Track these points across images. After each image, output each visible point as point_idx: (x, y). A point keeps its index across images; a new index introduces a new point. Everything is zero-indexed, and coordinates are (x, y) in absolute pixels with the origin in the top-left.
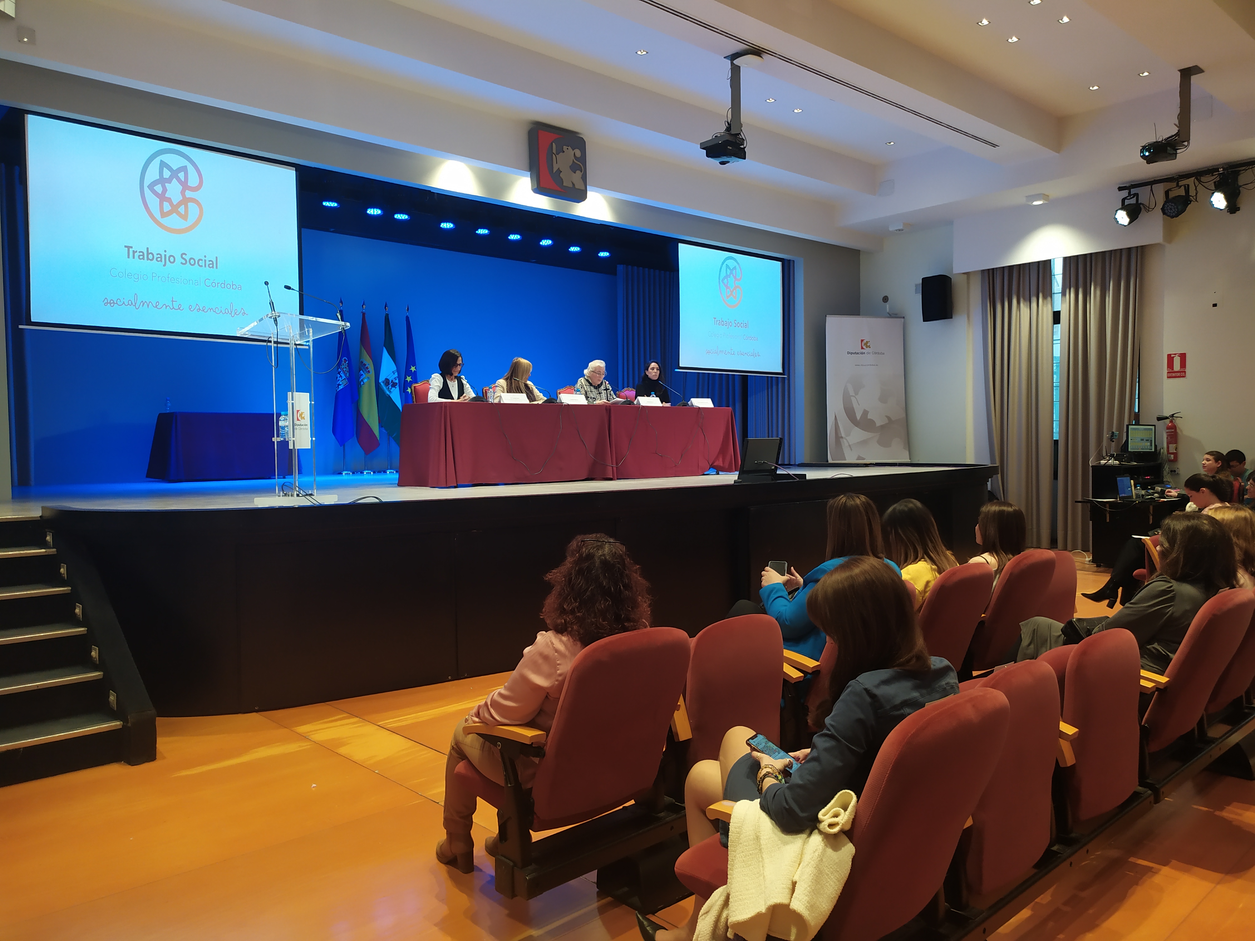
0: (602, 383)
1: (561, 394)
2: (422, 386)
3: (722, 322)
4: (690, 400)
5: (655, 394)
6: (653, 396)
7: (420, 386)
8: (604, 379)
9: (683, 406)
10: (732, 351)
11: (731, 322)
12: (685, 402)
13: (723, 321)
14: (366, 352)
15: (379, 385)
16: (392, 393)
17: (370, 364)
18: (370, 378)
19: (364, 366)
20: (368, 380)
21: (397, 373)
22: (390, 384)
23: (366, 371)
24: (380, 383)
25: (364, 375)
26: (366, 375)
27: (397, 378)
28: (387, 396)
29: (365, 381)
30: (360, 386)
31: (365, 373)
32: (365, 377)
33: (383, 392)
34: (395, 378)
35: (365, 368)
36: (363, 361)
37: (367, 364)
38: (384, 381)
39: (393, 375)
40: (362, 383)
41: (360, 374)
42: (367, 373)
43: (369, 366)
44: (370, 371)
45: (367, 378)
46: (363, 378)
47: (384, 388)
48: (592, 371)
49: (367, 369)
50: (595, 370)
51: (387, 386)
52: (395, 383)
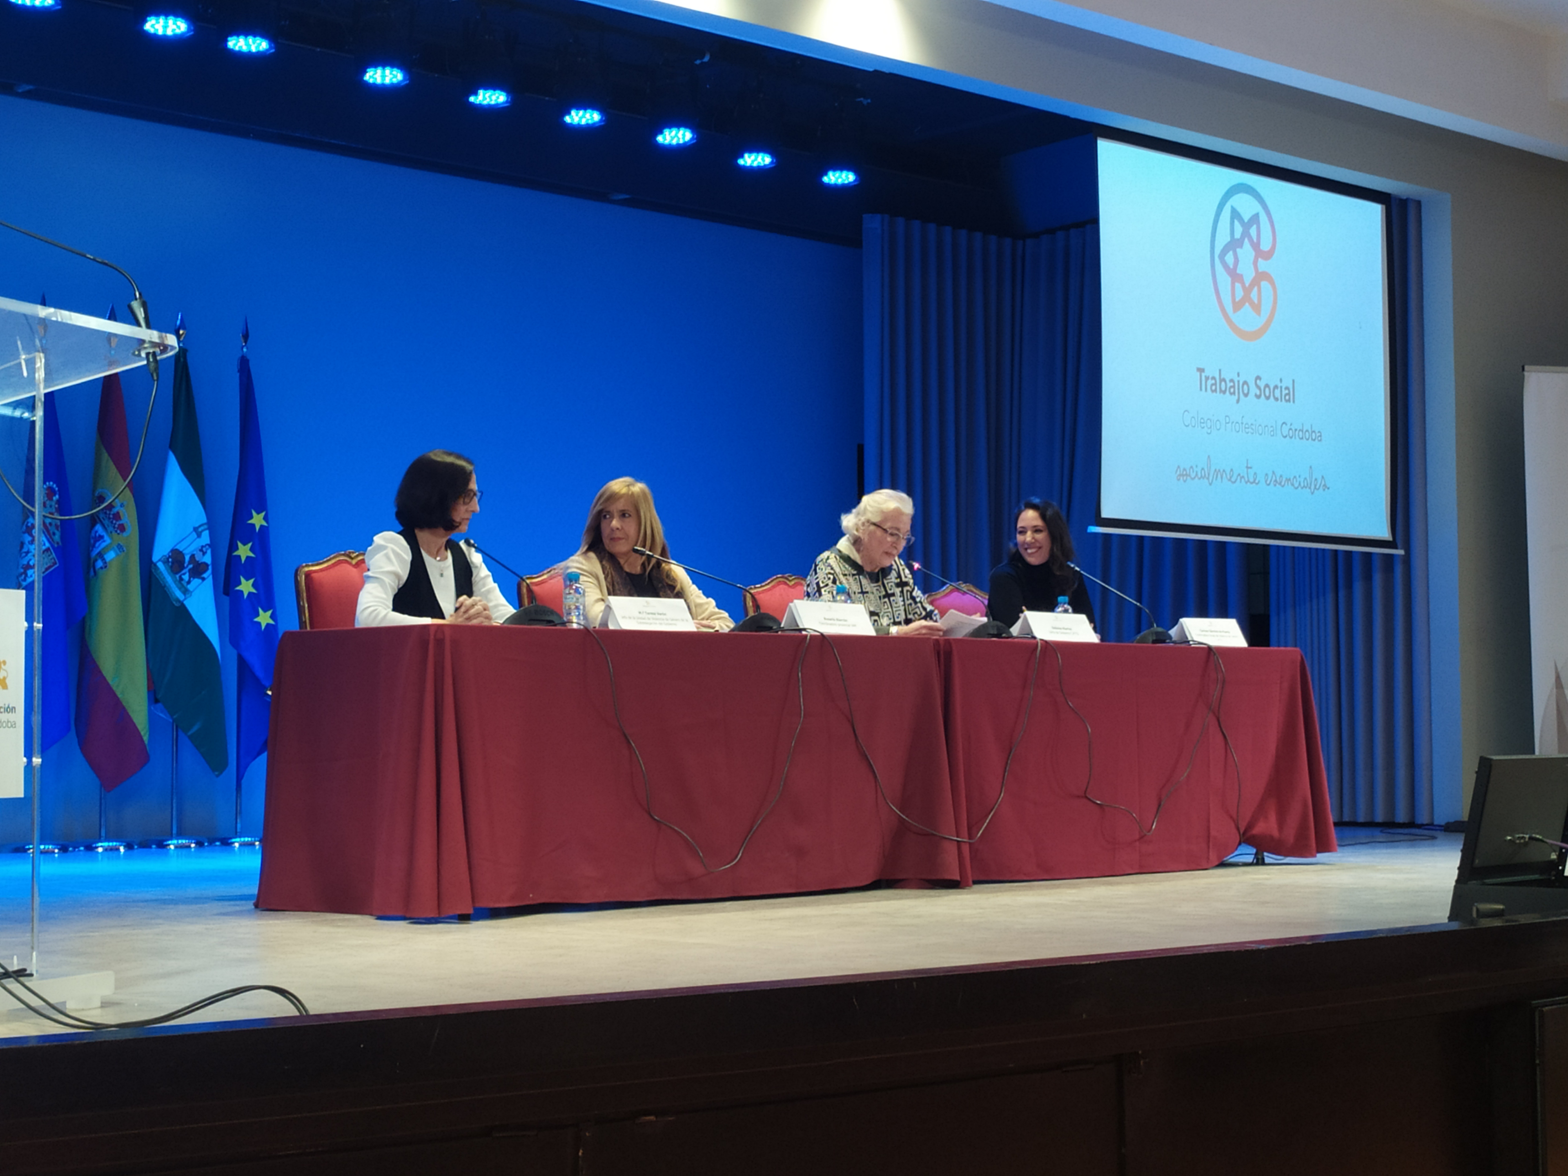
2: (332, 572)
4: (1176, 623)
5: (1069, 605)
6: (1066, 611)
7: (324, 573)
9: (1152, 642)
10: (1251, 472)
11: (1246, 382)
12: (1161, 630)
13: (1224, 380)
14: (114, 467)
15: (151, 572)
16: (191, 595)
17: (125, 503)
18: (125, 549)
19: (108, 512)
20: (117, 555)
21: (207, 532)
22: (187, 566)
23: (114, 527)
24: (155, 565)
25: (106, 538)
26: (111, 538)
27: (207, 549)
28: (177, 605)
29: (110, 556)
30: (92, 573)
31: (111, 532)
32: (111, 544)
33: (165, 591)
34: (200, 548)
35: (111, 516)
36: (104, 495)
37: (119, 504)
38: (167, 556)
39: (195, 539)
40: (100, 564)
41: (95, 535)
42: (116, 531)
43: (122, 509)
44: (125, 525)
45: (116, 547)
46: (103, 549)
47: (167, 582)
48: (874, 524)
49: (117, 520)
50: (882, 521)
51: (177, 573)
52: (202, 563)
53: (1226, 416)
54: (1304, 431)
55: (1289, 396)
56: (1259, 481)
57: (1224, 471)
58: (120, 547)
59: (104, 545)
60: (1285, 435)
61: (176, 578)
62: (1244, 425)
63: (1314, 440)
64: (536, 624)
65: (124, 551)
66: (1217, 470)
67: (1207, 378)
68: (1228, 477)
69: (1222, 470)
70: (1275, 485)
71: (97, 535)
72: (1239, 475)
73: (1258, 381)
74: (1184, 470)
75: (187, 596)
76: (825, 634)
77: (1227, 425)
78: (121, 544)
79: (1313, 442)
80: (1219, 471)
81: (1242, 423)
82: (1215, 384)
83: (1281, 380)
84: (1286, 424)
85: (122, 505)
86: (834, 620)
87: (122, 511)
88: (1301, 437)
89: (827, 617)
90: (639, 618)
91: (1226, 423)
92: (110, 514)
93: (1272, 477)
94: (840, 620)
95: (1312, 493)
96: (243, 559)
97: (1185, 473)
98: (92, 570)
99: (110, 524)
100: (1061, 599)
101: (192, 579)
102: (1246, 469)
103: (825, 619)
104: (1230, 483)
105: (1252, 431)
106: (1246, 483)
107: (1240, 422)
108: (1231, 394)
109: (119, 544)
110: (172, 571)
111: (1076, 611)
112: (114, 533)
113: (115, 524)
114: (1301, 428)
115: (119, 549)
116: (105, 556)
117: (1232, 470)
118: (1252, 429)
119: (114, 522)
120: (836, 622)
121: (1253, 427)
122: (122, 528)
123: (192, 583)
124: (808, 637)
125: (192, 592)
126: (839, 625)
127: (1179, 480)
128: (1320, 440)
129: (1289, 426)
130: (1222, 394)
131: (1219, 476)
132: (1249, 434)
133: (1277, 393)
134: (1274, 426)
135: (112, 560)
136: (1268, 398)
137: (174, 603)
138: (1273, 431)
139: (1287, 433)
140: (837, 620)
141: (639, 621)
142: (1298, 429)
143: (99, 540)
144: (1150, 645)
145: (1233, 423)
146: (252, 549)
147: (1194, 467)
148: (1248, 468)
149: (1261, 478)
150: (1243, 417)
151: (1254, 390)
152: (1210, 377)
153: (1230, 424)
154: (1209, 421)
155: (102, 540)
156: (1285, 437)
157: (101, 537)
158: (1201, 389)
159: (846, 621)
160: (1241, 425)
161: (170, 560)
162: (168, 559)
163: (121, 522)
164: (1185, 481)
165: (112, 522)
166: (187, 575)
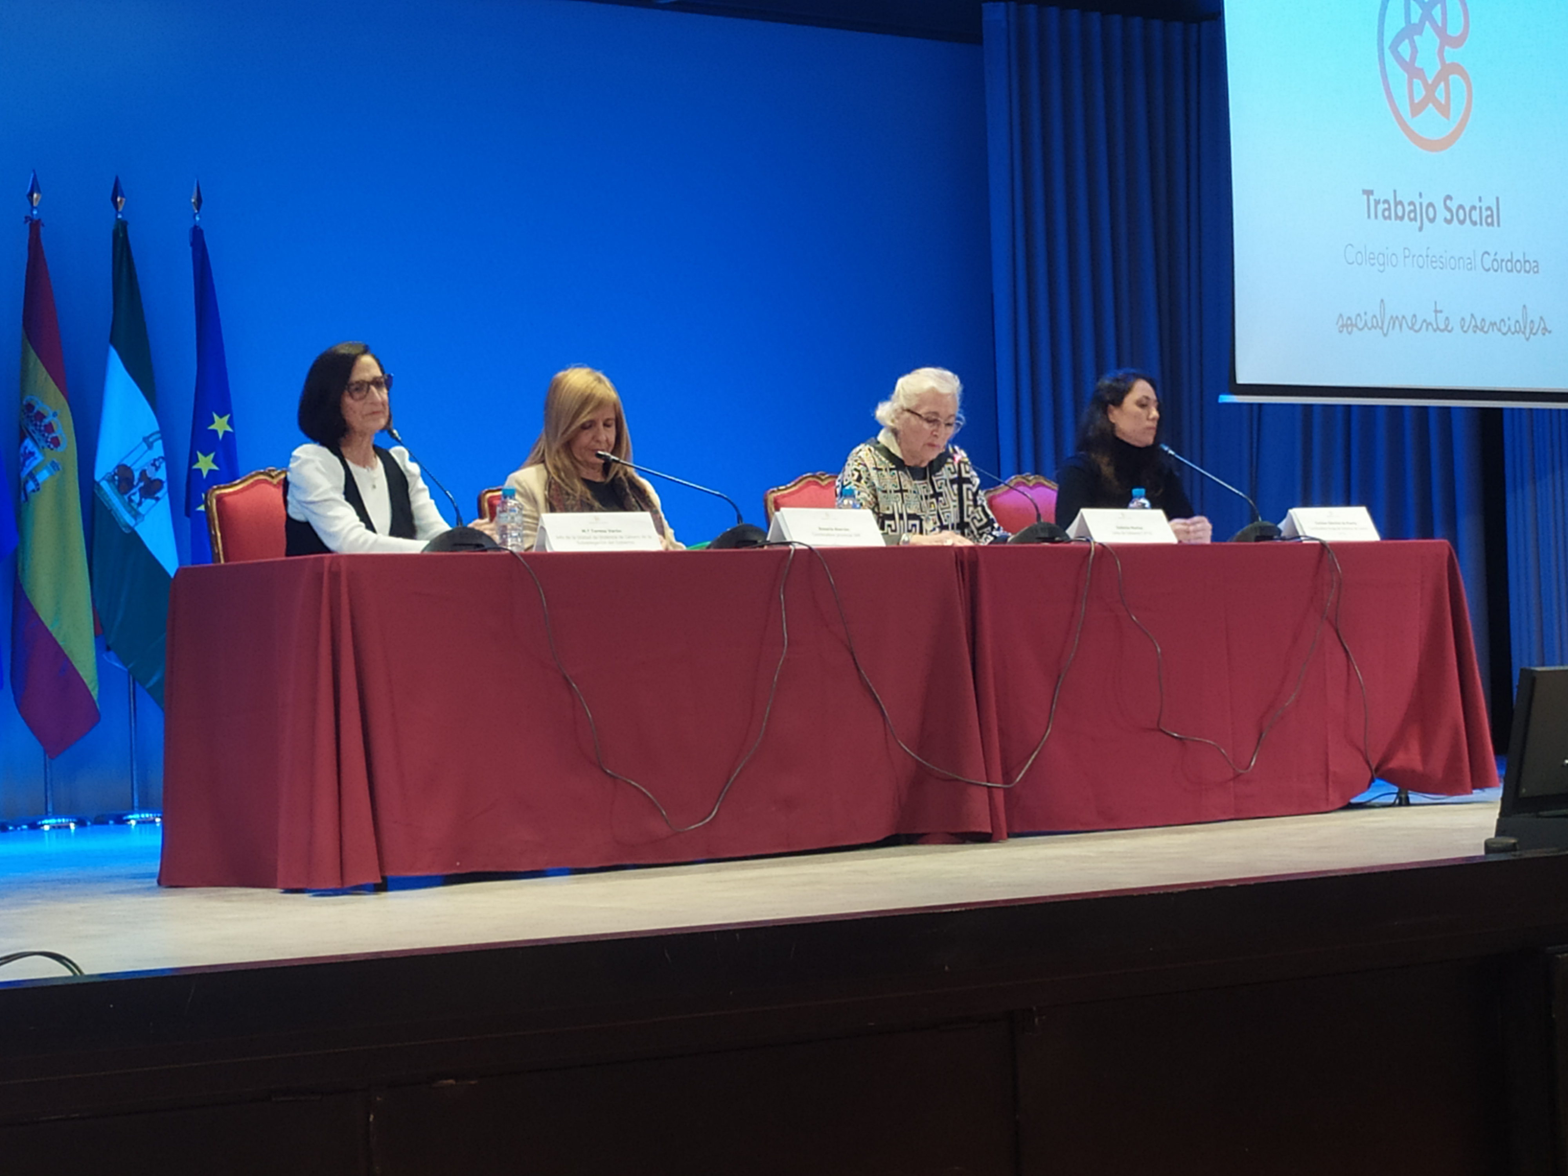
0: (943, 459)
1: (782, 509)
2: (249, 493)
3: (1396, 204)
4: (1284, 515)
5: (1147, 497)
6: (1143, 506)
7: (240, 495)
8: (954, 441)
9: (1258, 539)
10: (1441, 317)
11: (1431, 205)
12: (1268, 523)
13: (1401, 203)
14: (44, 369)
15: (93, 493)
16: (143, 520)
17: (58, 412)
18: (60, 467)
19: (38, 423)
20: (52, 474)
21: (160, 442)
22: (138, 484)
23: (47, 442)
24: (98, 484)
25: (37, 454)
26: (44, 455)
27: (160, 463)
28: (127, 531)
29: (43, 476)
30: (23, 498)
31: (43, 447)
32: (43, 461)
33: (112, 516)
34: (152, 462)
35: (42, 428)
36: (33, 403)
37: (51, 414)
38: (113, 473)
39: (146, 452)
40: (31, 486)
41: (25, 452)
42: (49, 446)
43: (56, 419)
44: (60, 439)
45: (49, 465)
46: (35, 468)
47: (114, 504)
48: (909, 411)
49: (49, 433)
50: (918, 406)
51: (126, 493)
52: (156, 480)
53: (1405, 249)
54: (1514, 260)
55: (1492, 218)
56: (1452, 328)
57: (1404, 317)
58: (54, 465)
59: (35, 463)
60: (1487, 268)
61: (124, 499)
62: (1429, 259)
63: (1528, 272)
64: (461, 550)
65: (59, 469)
66: (1394, 316)
67: (1377, 202)
68: (1410, 325)
69: (1400, 317)
70: (1475, 332)
71: (27, 451)
72: (1425, 321)
73: (1448, 202)
74: (1349, 318)
75: (139, 520)
76: (813, 547)
77: (1407, 259)
78: (56, 461)
79: (1526, 275)
80: (1397, 317)
81: (1427, 256)
82: (1389, 209)
83: (1480, 199)
84: (1488, 254)
85: (55, 415)
86: (832, 529)
87: (55, 421)
88: (1509, 268)
89: (822, 527)
90: (580, 537)
91: (1405, 257)
92: (40, 426)
93: (1471, 322)
94: (840, 530)
95: (1527, 339)
96: (205, 474)
97: (1349, 322)
98: (22, 493)
99: (41, 438)
100: (1135, 491)
101: (143, 499)
102: (1434, 314)
103: (820, 529)
104: (1412, 332)
105: (1441, 265)
106: (1435, 330)
107: (1424, 255)
108: (1411, 220)
109: (53, 462)
110: (119, 491)
111: (1154, 506)
112: (46, 447)
113: (47, 437)
114: (1509, 257)
115: (53, 467)
116: (38, 477)
117: (1415, 316)
118: (1442, 262)
119: (46, 434)
120: (834, 532)
121: (1443, 260)
122: (56, 442)
123: (144, 505)
124: (792, 552)
125: (144, 516)
126: (838, 535)
127: (1341, 332)
128: (1537, 272)
129: (1492, 257)
130: (1398, 222)
131: (1397, 323)
132: (1438, 269)
133: (1475, 215)
134: (1472, 258)
135: (45, 482)
136: (1462, 222)
137: (124, 529)
138: (1470, 263)
139: (1490, 266)
140: (836, 529)
141: (580, 541)
142: (1506, 259)
143: (28, 458)
144: (1254, 543)
145: (1414, 256)
146: (215, 461)
147: (1362, 315)
148: (1436, 311)
149: (1455, 323)
150: (1428, 248)
151: (1442, 213)
152: (1382, 200)
153: (1411, 257)
154: (1381, 256)
155: (32, 458)
156: (1488, 270)
157: (32, 454)
158: (1369, 217)
159: (847, 530)
160: (1425, 259)
161: (116, 478)
162: (113, 476)
163: (54, 435)
164: (1350, 333)
165: (43, 435)
166: (138, 495)
